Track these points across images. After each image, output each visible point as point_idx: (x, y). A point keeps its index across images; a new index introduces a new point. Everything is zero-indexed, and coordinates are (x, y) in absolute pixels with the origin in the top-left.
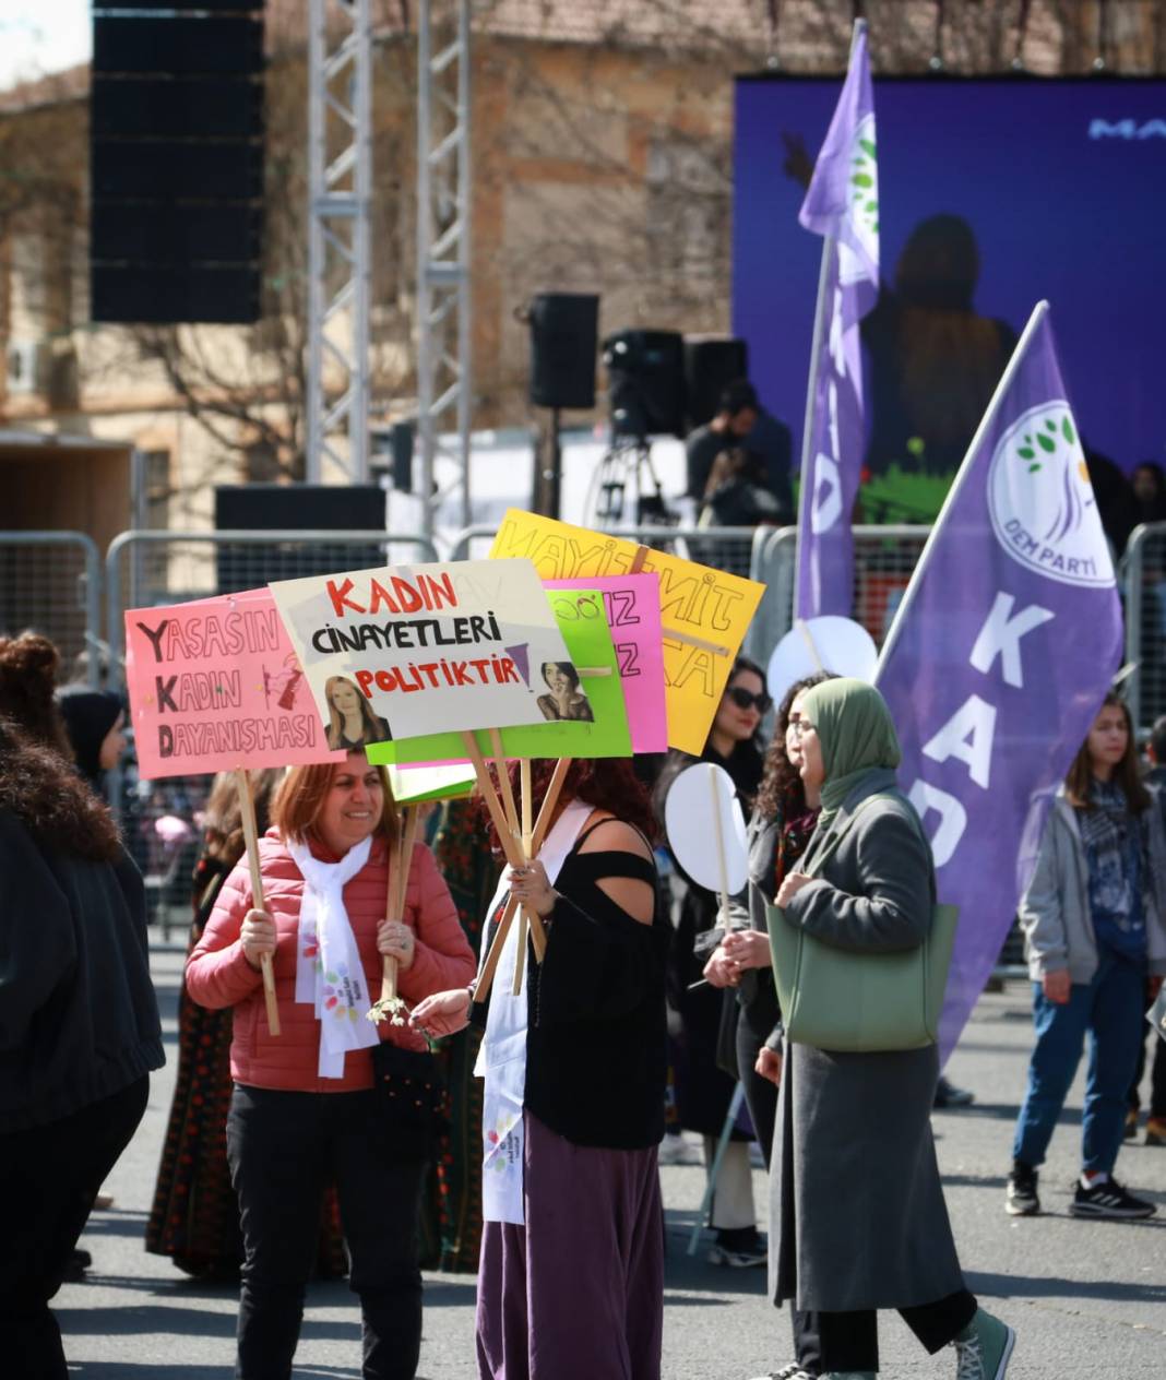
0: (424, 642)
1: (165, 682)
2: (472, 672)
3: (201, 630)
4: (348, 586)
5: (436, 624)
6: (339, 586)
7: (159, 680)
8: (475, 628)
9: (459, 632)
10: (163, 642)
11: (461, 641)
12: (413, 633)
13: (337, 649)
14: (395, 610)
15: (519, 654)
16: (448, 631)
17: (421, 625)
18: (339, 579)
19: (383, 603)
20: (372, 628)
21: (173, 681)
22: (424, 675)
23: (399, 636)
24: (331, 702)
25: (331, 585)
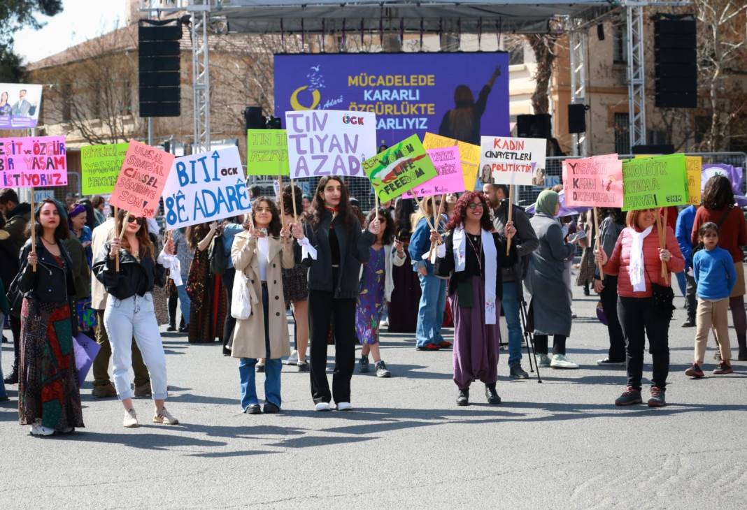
0: (512, 158)
1: (576, 179)
2: (520, 168)
3: (586, 166)
4: (499, 140)
5: (516, 154)
6: (497, 140)
7: (574, 179)
8: (526, 157)
9: (521, 157)
10: (575, 168)
11: (521, 159)
12: (510, 155)
13: (490, 157)
14: (508, 149)
15: (534, 165)
16: (519, 157)
17: (513, 154)
18: (498, 138)
19: (506, 147)
20: (501, 153)
21: (578, 180)
22: (509, 167)
23: (507, 155)
24: (483, 171)
25: (495, 139)
